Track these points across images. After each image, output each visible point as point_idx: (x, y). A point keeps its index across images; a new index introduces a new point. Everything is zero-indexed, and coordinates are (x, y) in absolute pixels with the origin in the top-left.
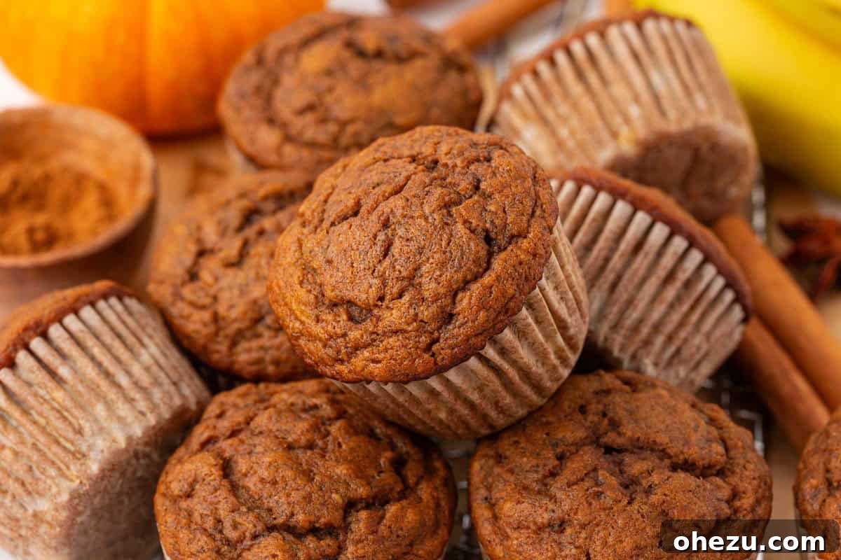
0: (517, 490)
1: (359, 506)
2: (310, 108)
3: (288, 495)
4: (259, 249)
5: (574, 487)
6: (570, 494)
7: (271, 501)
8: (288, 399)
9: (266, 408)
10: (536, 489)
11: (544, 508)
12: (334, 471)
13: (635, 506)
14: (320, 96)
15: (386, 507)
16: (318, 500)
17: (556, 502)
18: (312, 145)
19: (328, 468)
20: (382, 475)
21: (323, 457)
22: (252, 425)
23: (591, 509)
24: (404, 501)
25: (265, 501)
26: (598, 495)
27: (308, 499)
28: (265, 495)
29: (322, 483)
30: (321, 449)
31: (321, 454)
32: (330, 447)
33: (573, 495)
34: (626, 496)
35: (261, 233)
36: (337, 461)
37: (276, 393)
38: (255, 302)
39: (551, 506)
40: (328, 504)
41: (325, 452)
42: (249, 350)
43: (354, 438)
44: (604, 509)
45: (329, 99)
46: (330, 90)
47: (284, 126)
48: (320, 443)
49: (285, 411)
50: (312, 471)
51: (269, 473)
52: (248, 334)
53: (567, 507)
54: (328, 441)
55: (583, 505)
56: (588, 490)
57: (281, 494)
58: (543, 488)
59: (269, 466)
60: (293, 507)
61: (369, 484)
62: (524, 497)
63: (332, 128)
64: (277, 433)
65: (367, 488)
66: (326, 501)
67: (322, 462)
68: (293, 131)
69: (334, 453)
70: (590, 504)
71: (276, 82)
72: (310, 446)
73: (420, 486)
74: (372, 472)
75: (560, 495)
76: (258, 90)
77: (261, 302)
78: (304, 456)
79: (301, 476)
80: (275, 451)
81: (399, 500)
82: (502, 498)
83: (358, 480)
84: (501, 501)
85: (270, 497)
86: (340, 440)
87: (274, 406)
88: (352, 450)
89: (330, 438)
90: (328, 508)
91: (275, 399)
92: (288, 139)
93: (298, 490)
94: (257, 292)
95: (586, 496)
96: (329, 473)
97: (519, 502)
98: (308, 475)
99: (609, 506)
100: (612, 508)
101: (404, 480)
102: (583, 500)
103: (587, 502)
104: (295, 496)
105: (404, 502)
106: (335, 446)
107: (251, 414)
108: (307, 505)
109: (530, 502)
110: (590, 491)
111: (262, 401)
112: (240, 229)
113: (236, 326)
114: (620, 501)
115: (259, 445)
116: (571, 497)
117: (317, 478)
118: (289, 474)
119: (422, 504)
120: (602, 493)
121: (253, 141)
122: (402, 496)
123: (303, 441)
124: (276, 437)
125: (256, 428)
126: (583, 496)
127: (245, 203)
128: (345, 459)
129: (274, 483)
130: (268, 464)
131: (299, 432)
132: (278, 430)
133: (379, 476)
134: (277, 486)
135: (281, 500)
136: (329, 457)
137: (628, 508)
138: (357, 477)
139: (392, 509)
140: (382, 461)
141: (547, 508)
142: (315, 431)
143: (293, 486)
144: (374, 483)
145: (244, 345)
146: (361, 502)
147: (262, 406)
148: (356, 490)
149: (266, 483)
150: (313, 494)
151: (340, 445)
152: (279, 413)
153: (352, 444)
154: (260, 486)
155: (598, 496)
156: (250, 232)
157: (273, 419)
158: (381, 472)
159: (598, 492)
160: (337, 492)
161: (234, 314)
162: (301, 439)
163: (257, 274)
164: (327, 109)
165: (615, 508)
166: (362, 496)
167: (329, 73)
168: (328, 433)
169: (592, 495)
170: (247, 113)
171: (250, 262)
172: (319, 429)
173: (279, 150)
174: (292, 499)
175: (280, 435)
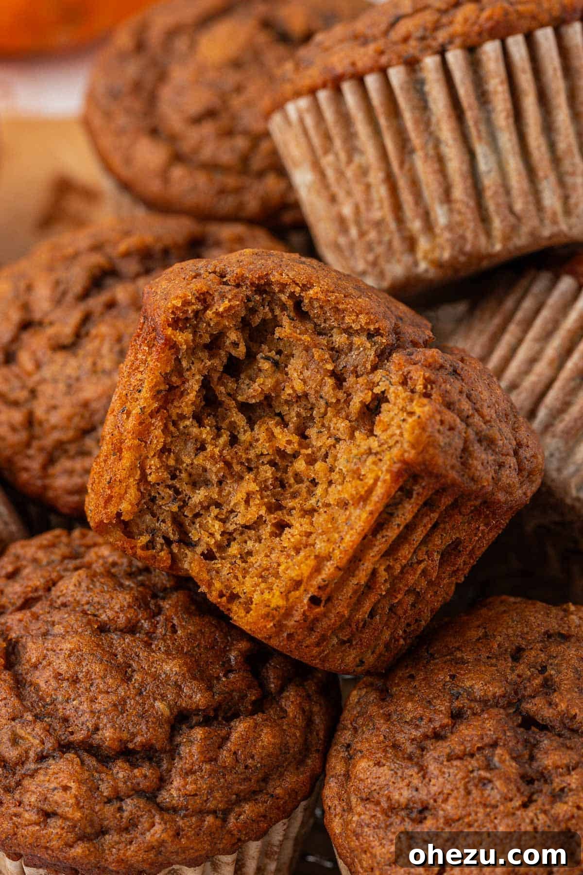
0: (383, 745)
1: (195, 719)
2: (210, 114)
3: (93, 700)
4: (103, 329)
5: (455, 763)
6: (446, 770)
7: (68, 708)
8: (110, 556)
9: (76, 569)
10: (409, 751)
11: (406, 781)
12: (162, 669)
13: (530, 813)
14: (224, 98)
15: (232, 724)
16: (134, 709)
17: (424, 777)
18: (212, 167)
19: (153, 662)
20: (231, 676)
21: (148, 645)
22: (55, 592)
23: (468, 800)
24: (260, 715)
25: (59, 706)
26: (484, 782)
27: (120, 707)
28: (60, 698)
29: (142, 684)
30: (147, 634)
31: (146, 642)
32: (160, 631)
33: (449, 773)
34: (522, 794)
35: (111, 305)
36: (167, 653)
37: (95, 545)
38: (86, 405)
39: (416, 782)
40: (149, 716)
41: (151, 638)
42: (71, 473)
43: (197, 620)
44: (485, 806)
45: (236, 102)
46: (239, 89)
47: (172, 139)
48: (146, 625)
49: (102, 575)
50: (130, 666)
51: (68, 667)
52: (72, 449)
53: (435, 788)
54: (158, 623)
55: (459, 792)
56: (472, 772)
57: (83, 699)
58: (418, 752)
59: (69, 656)
60: (99, 718)
61: (210, 688)
62: (387, 758)
63: (241, 143)
64: (86, 607)
65: (206, 694)
66: (146, 711)
67: (146, 654)
68: (186, 147)
69: (165, 641)
70: (469, 793)
71: (162, 77)
72: (132, 629)
73: (286, 694)
74: (216, 670)
75: (433, 768)
76: (137, 87)
77: (94, 405)
78: (120, 643)
79: (114, 673)
80: (80, 635)
81: (252, 713)
82: (361, 752)
83: (194, 682)
84: (360, 755)
85: (67, 701)
86: (175, 622)
87: (89, 566)
88: (191, 637)
89: (161, 618)
90: (148, 721)
91: (91, 556)
92: (177, 158)
93: (108, 693)
94: (90, 391)
95: (466, 780)
96: (153, 670)
97: (378, 764)
98: (125, 673)
99: (493, 802)
100: (497, 807)
101: (262, 685)
102: (460, 785)
103: (466, 788)
104: (103, 702)
105: (259, 718)
106: (166, 630)
107: (54, 575)
108: (118, 716)
109: (393, 767)
110: (475, 774)
111: (75, 556)
112: (85, 295)
113: (56, 435)
114: (511, 800)
115: (59, 623)
116: (446, 776)
117: (137, 677)
118: (97, 668)
119: (285, 721)
120: (490, 781)
121: (128, 161)
122: (258, 707)
123: (122, 620)
124: (84, 613)
125: (58, 597)
126: (463, 778)
127: (97, 259)
128: (179, 650)
129: (75, 681)
130: (68, 653)
131: (117, 608)
132: (88, 603)
133: (225, 675)
134: (78, 686)
135: (81, 707)
136: (157, 646)
137: (519, 813)
138: (194, 678)
139: (240, 727)
140: (232, 656)
141: (410, 782)
142: (139, 607)
143: (101, 686)
144: (217, 688)
145: (65, 464)
146: (198, 715)
147: (71, 564)
148: (191, 698)
149: (64, 680)
150: (128, 701)
151: (174, 630)
152: (93, 577)
153: (192, 628)
154: (53, 683)
155: (484, 784)
156: (96, 302)
157: (84, 585)
158: (231, 671)
159: (485, 778)
160: (163, 697)
161: (55, 418)
162: (118, 618)
163: (94, 364)
164: (234, 117)
165: (501, 808)
166: (198, 706)
167: (236, 64)
168: (159, 611)
169: (476, 781)
170: (122, 120)
171: (89, 346)
172: (147, 604)
173: (164, 175)
174: (96, 706)
175: (90, 610)
